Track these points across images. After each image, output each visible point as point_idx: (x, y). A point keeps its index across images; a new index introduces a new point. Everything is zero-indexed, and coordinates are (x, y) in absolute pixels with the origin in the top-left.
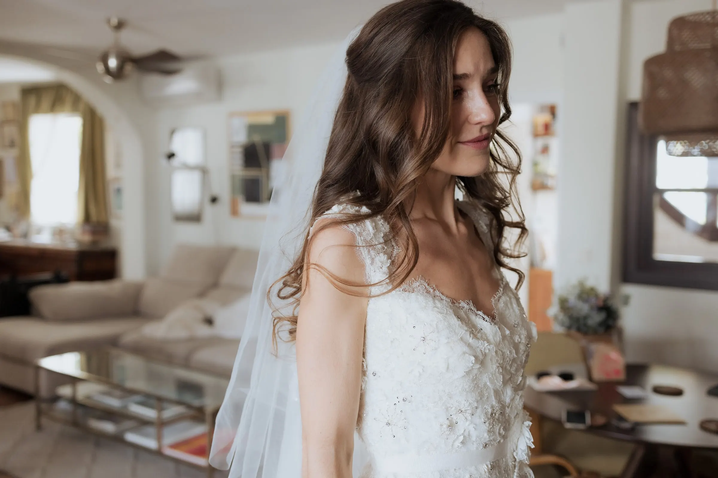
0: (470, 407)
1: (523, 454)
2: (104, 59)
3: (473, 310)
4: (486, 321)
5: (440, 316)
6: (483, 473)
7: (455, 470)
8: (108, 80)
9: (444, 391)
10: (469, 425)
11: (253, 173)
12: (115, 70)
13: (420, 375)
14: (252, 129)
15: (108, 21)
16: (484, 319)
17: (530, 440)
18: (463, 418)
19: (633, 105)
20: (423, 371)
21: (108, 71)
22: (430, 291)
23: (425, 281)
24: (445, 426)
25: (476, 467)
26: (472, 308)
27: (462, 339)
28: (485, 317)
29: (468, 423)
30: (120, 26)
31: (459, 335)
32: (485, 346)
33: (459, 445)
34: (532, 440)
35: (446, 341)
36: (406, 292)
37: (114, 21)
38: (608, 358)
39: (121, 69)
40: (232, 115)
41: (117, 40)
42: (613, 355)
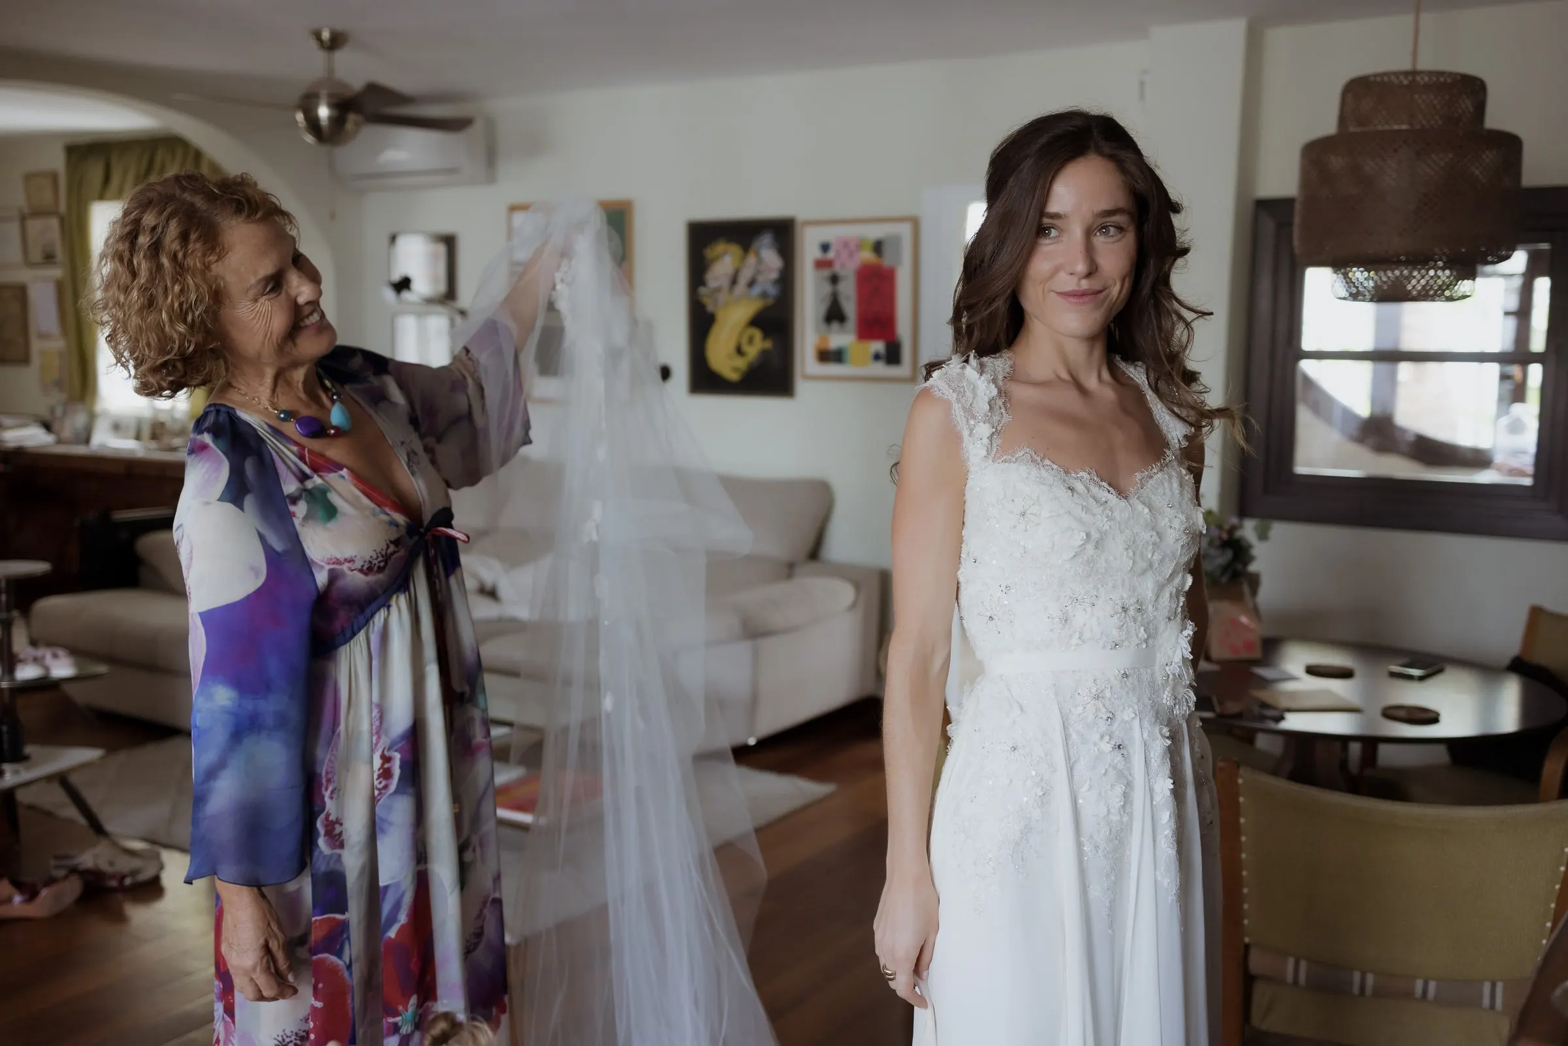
0: (1087, 595)
2: (308, 105)
3: (1095, 481)
4: (1112, 494)
5: (1043, 487)
6: (1112, 678)
7: (1074, 671)
8: (309, 139)
9: (1053, 576)
10: (1089, 618)
12: (326, 124)
15: (317, 35)
16: (1109, 492)
19: (1262, 206)
21: (313, 125)
22: (1036, 460)
23: (1032, 450)
24: (1057, 619)
25: (1102, 671)
26: (1095, 478)
27: (1069, 512)
28: (1110, 489)
30: (336, 42)
32: (1104, 522)
33: (1078, 642)
35: (1049, 515)
36: (1006, 464)
37: (326, 35)
38: (1235, 623)
39: (338, 121)
40: (514, 208)
41: (331, 70)
42: (1244, 619)
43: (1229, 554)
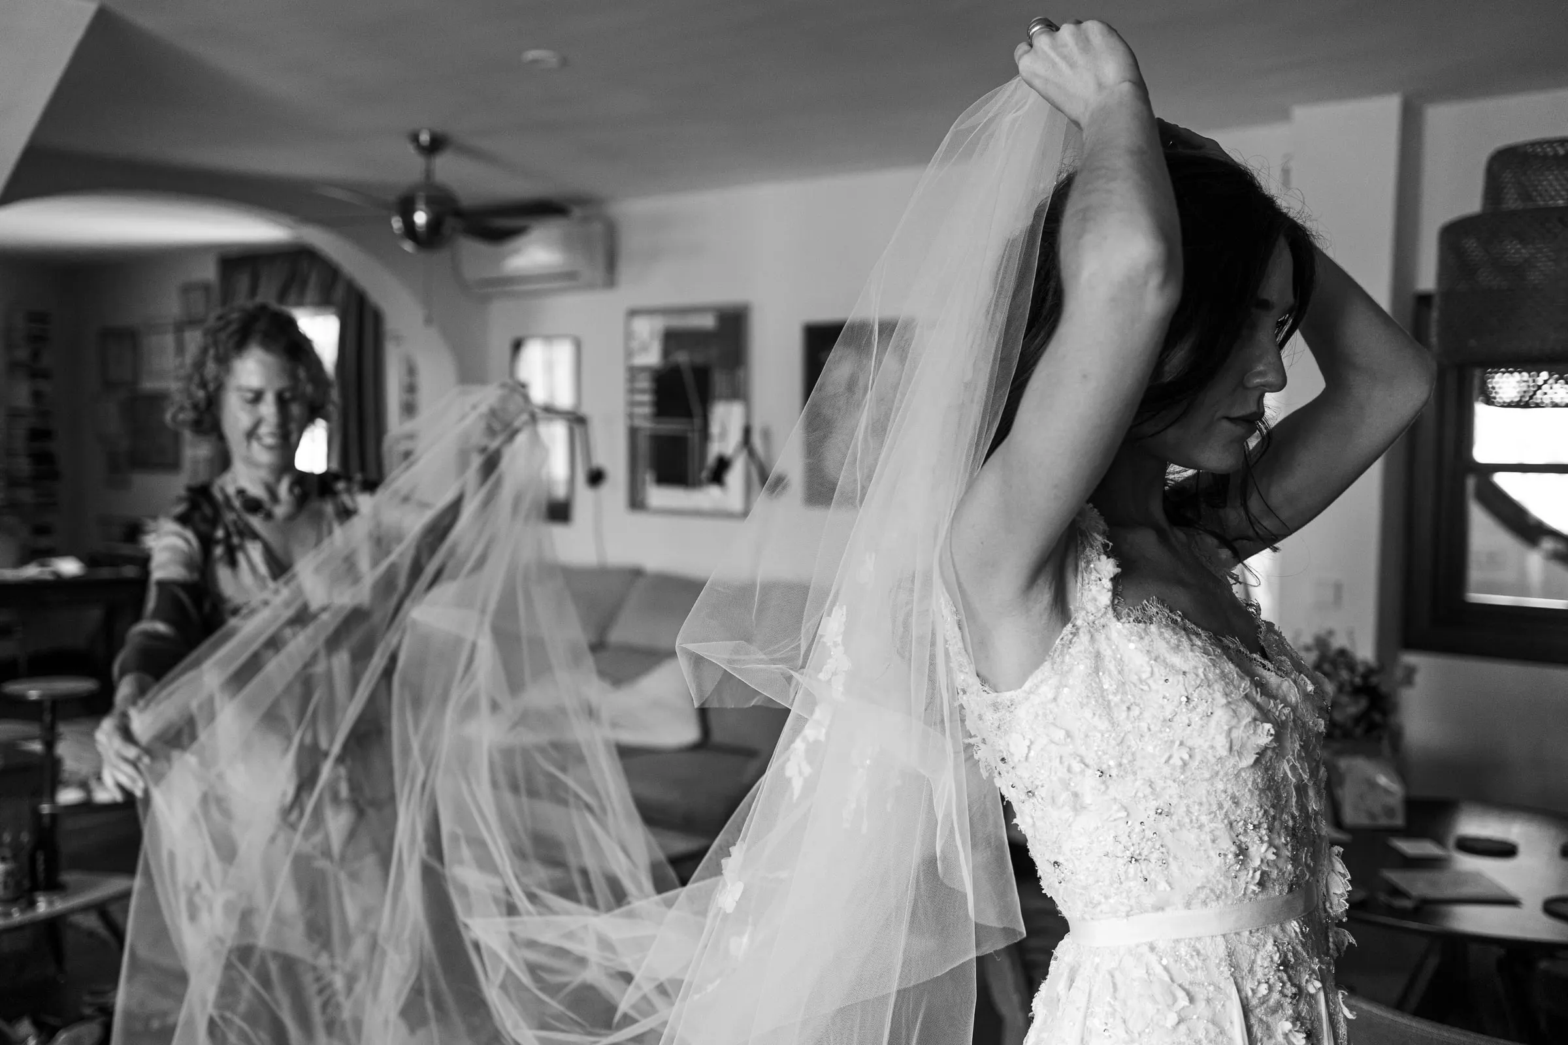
0: (1265, 817)
1: (1342, 900)
2: (406, 209)
3: (1243, 653)
4: (1269, 670)
5: (1205, 659)
6: (1293, 935)
7: (1251, 932)
8: (408, 246)
9: (1226, 792)
10: (1266, 851)
11: (671, 427)
12: (424, 229)
13: (1185, 764)
14: (672, 339)
15: (415, 138)
16: (1264, 667)
17: (1346, 877)
18: (1257, 838)
19: (1424, 300)
20: (1190, 756)
21: (410, 229)
22: (1177, 621)
23: (1164, 606)
24: (1230, 856)
25: (1281, 926)
26: (1242, 650)
27: (1247, 697)
28: (1266, 662)
29: (1265, 846)
30: (437, 145)
31: (1241, 689)
32: (1279, 709)
33: (1256, 888)
34: (1349, 877)
35: (1224, 701)
36: (1141, 624)
37: (425, 138)
38: (1373, 785)
39: (435, 225)
40: (633, 313)
41: (429, 173)
42: (1383, 780)
43: (1363, 703)
